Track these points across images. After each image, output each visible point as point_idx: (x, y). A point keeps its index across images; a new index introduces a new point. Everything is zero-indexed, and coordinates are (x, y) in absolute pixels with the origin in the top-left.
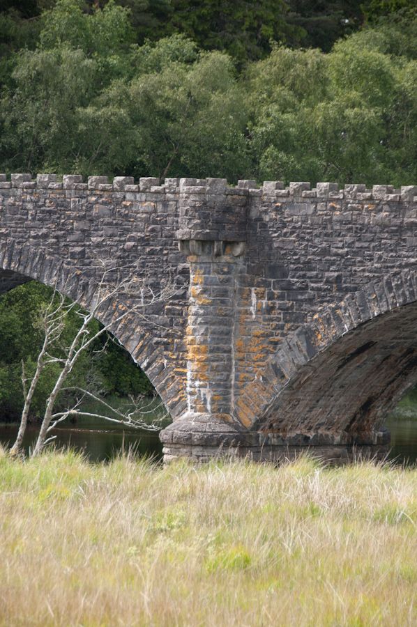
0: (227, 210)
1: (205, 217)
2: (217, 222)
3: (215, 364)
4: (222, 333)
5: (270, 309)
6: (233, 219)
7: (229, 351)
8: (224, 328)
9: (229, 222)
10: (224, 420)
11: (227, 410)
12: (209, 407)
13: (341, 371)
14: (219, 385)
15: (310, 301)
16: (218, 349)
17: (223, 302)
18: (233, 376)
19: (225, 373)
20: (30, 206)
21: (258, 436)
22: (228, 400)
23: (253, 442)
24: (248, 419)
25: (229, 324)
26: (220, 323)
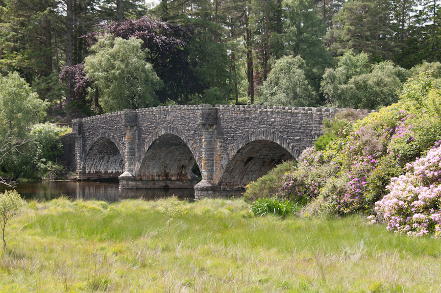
0: (209, 114)
1: (203, 117)
2: (206, 118)
3: (208, 164)
4: (210, 154)
5: (221, 146)
6: (211, 117)
7: (213, 160)
8: (211, 153)
9: (210, 118)
10: (210, 182)
11: (212, 179)
12: (206, 178)
13: (246, 167)
14: (209, 171)
15: (228, 144)
16: (209, 159)
17: (210, 144)
18: (214, 168)
19: (211, 167)
20: (179, 115)
21: (221, 188)
22: (212, 176)
23: (218, 189)
24: (216, 182)
25: (213, 151)
26: (209, 151)
